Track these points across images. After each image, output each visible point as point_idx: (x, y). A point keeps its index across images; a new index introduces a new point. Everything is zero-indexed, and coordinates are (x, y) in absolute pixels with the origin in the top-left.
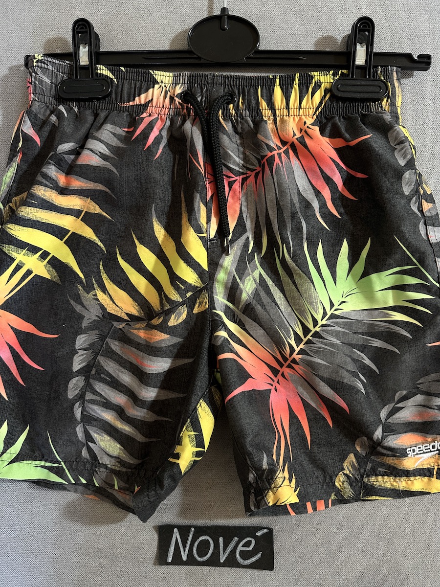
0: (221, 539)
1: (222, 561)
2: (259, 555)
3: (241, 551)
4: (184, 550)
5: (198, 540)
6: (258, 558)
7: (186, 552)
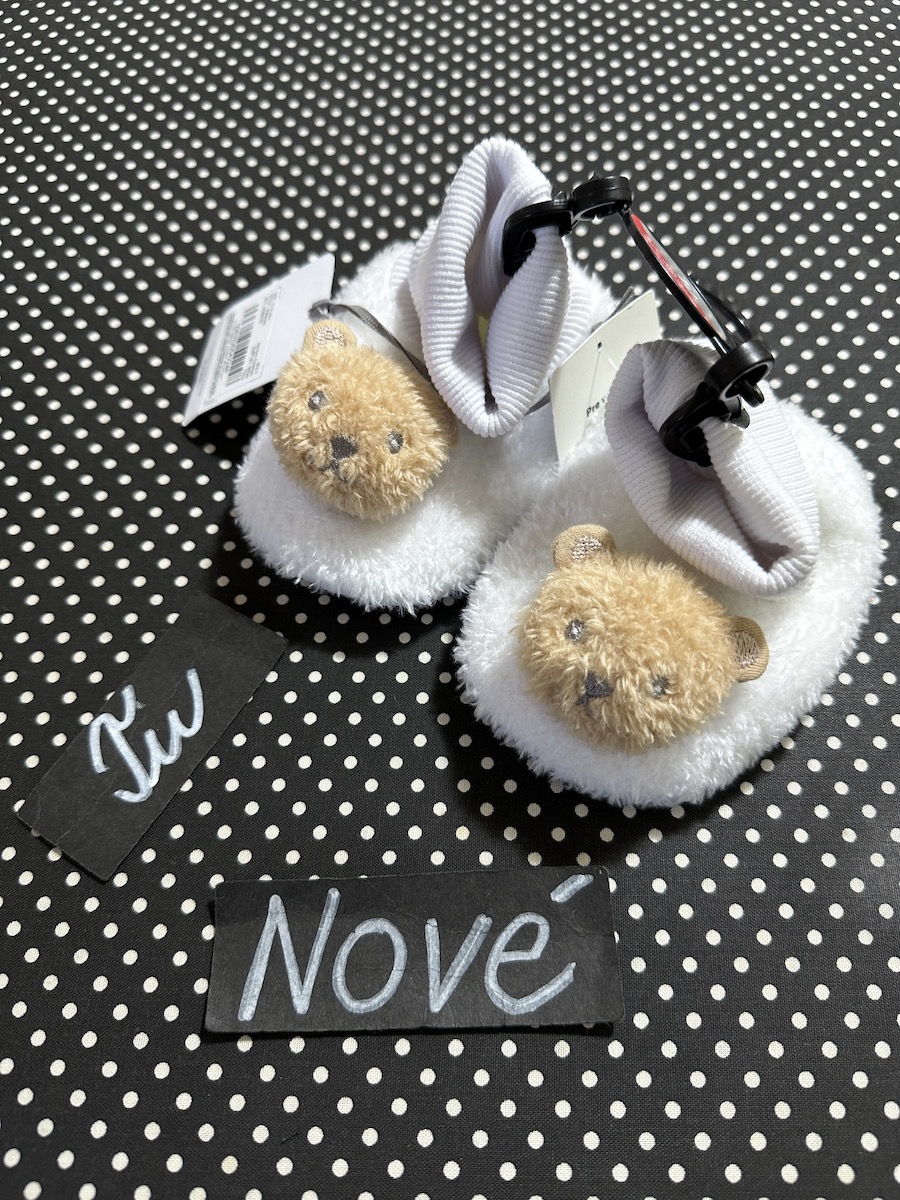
0: (431, 929)
1: (436, 1009)
2: (568, 976)
3: (504, 968)
4: (302, 977)
5: (351, 937)
6: (563, 987)
7: (307, 983)
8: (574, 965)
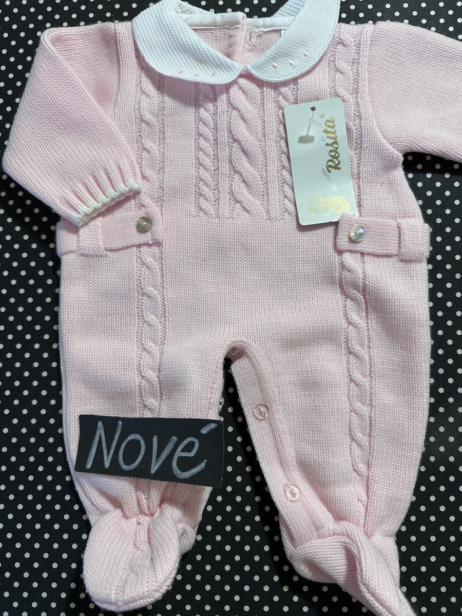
0: (155, 440)
1: (153, 472)
2: (203, 465)
3: (180, 458)
4: (108, 452)
5: (126, 440)
6: (200, 470)
7: (110, 456)
8: (206, 461)
